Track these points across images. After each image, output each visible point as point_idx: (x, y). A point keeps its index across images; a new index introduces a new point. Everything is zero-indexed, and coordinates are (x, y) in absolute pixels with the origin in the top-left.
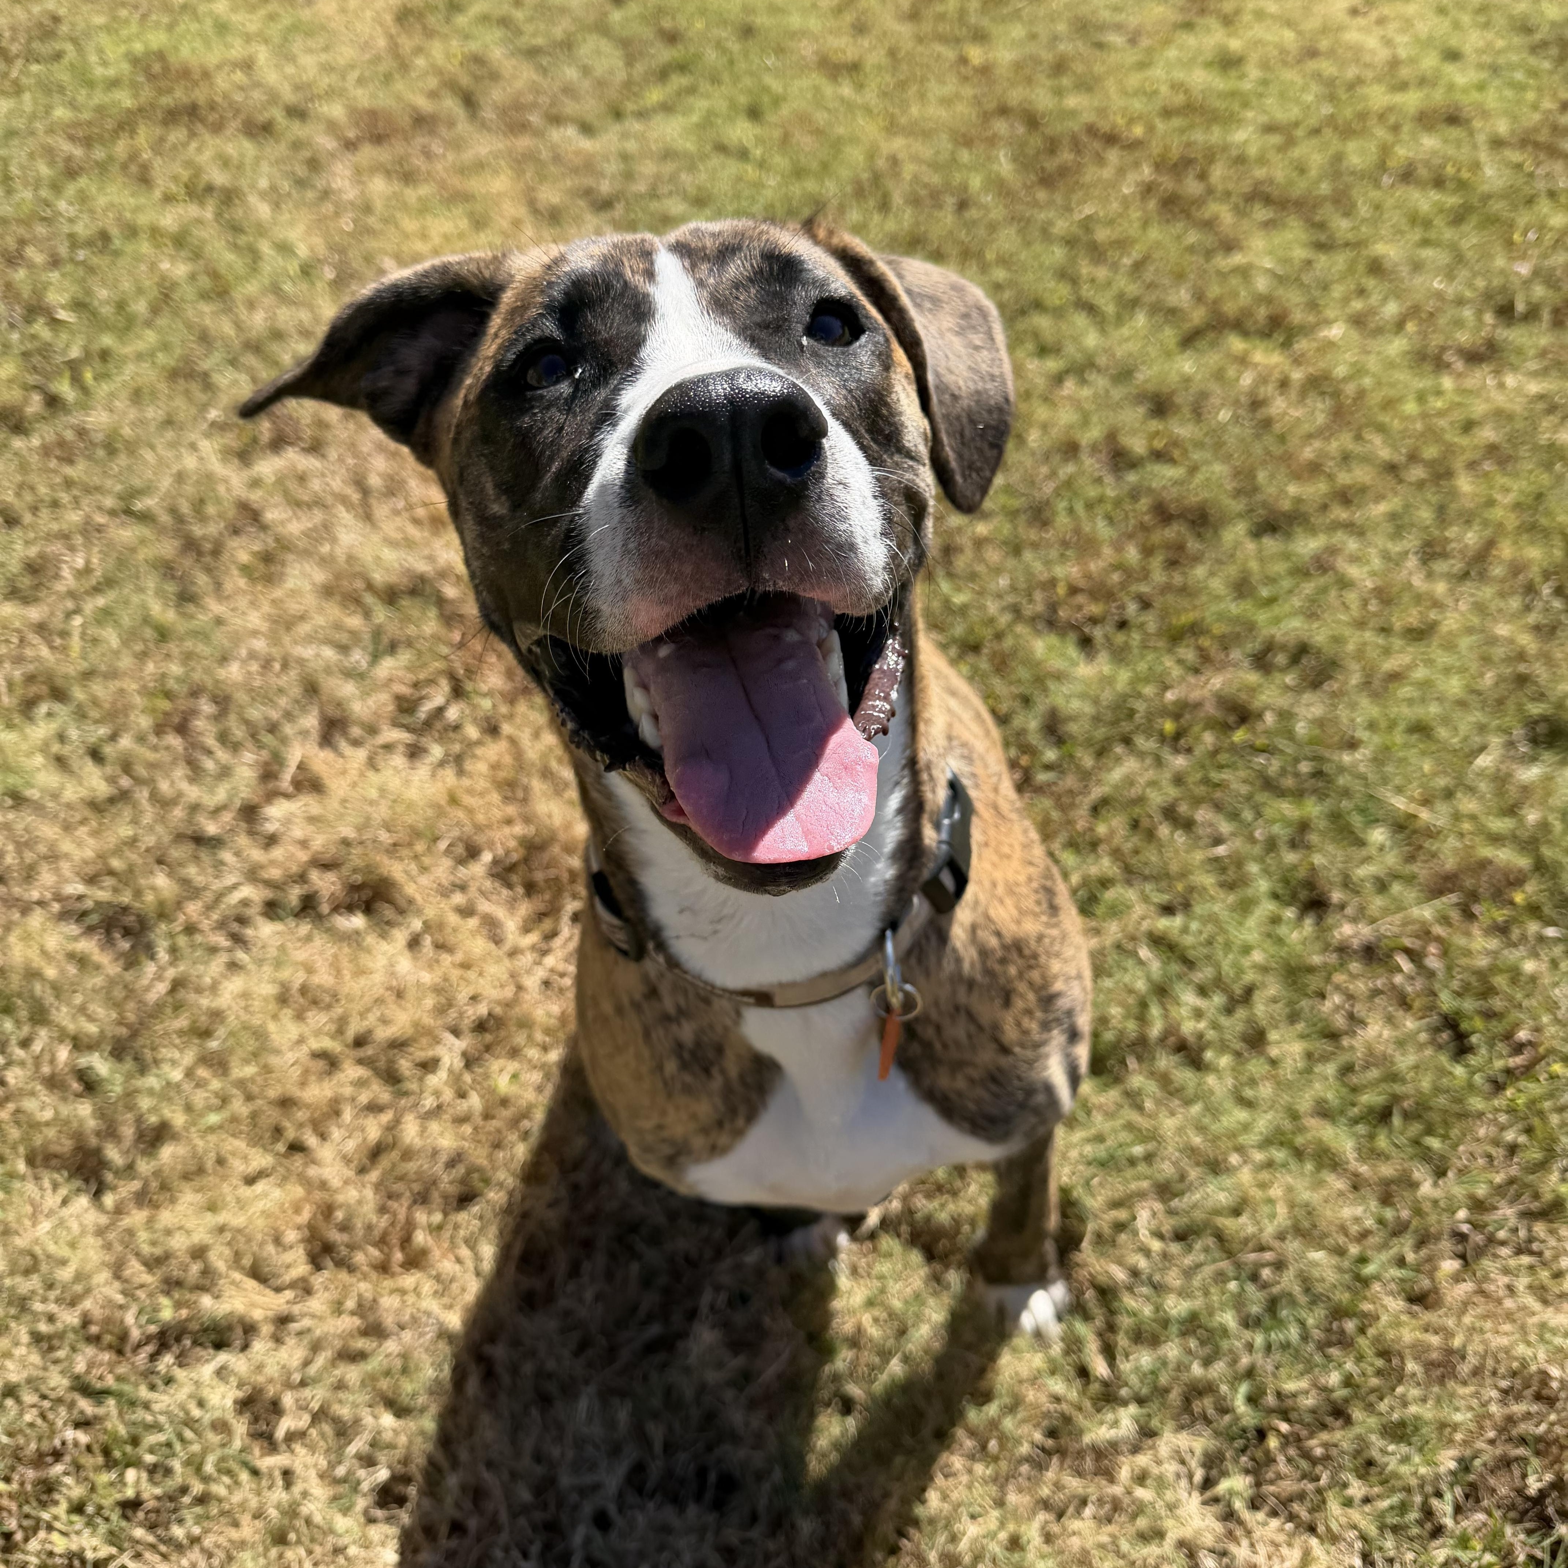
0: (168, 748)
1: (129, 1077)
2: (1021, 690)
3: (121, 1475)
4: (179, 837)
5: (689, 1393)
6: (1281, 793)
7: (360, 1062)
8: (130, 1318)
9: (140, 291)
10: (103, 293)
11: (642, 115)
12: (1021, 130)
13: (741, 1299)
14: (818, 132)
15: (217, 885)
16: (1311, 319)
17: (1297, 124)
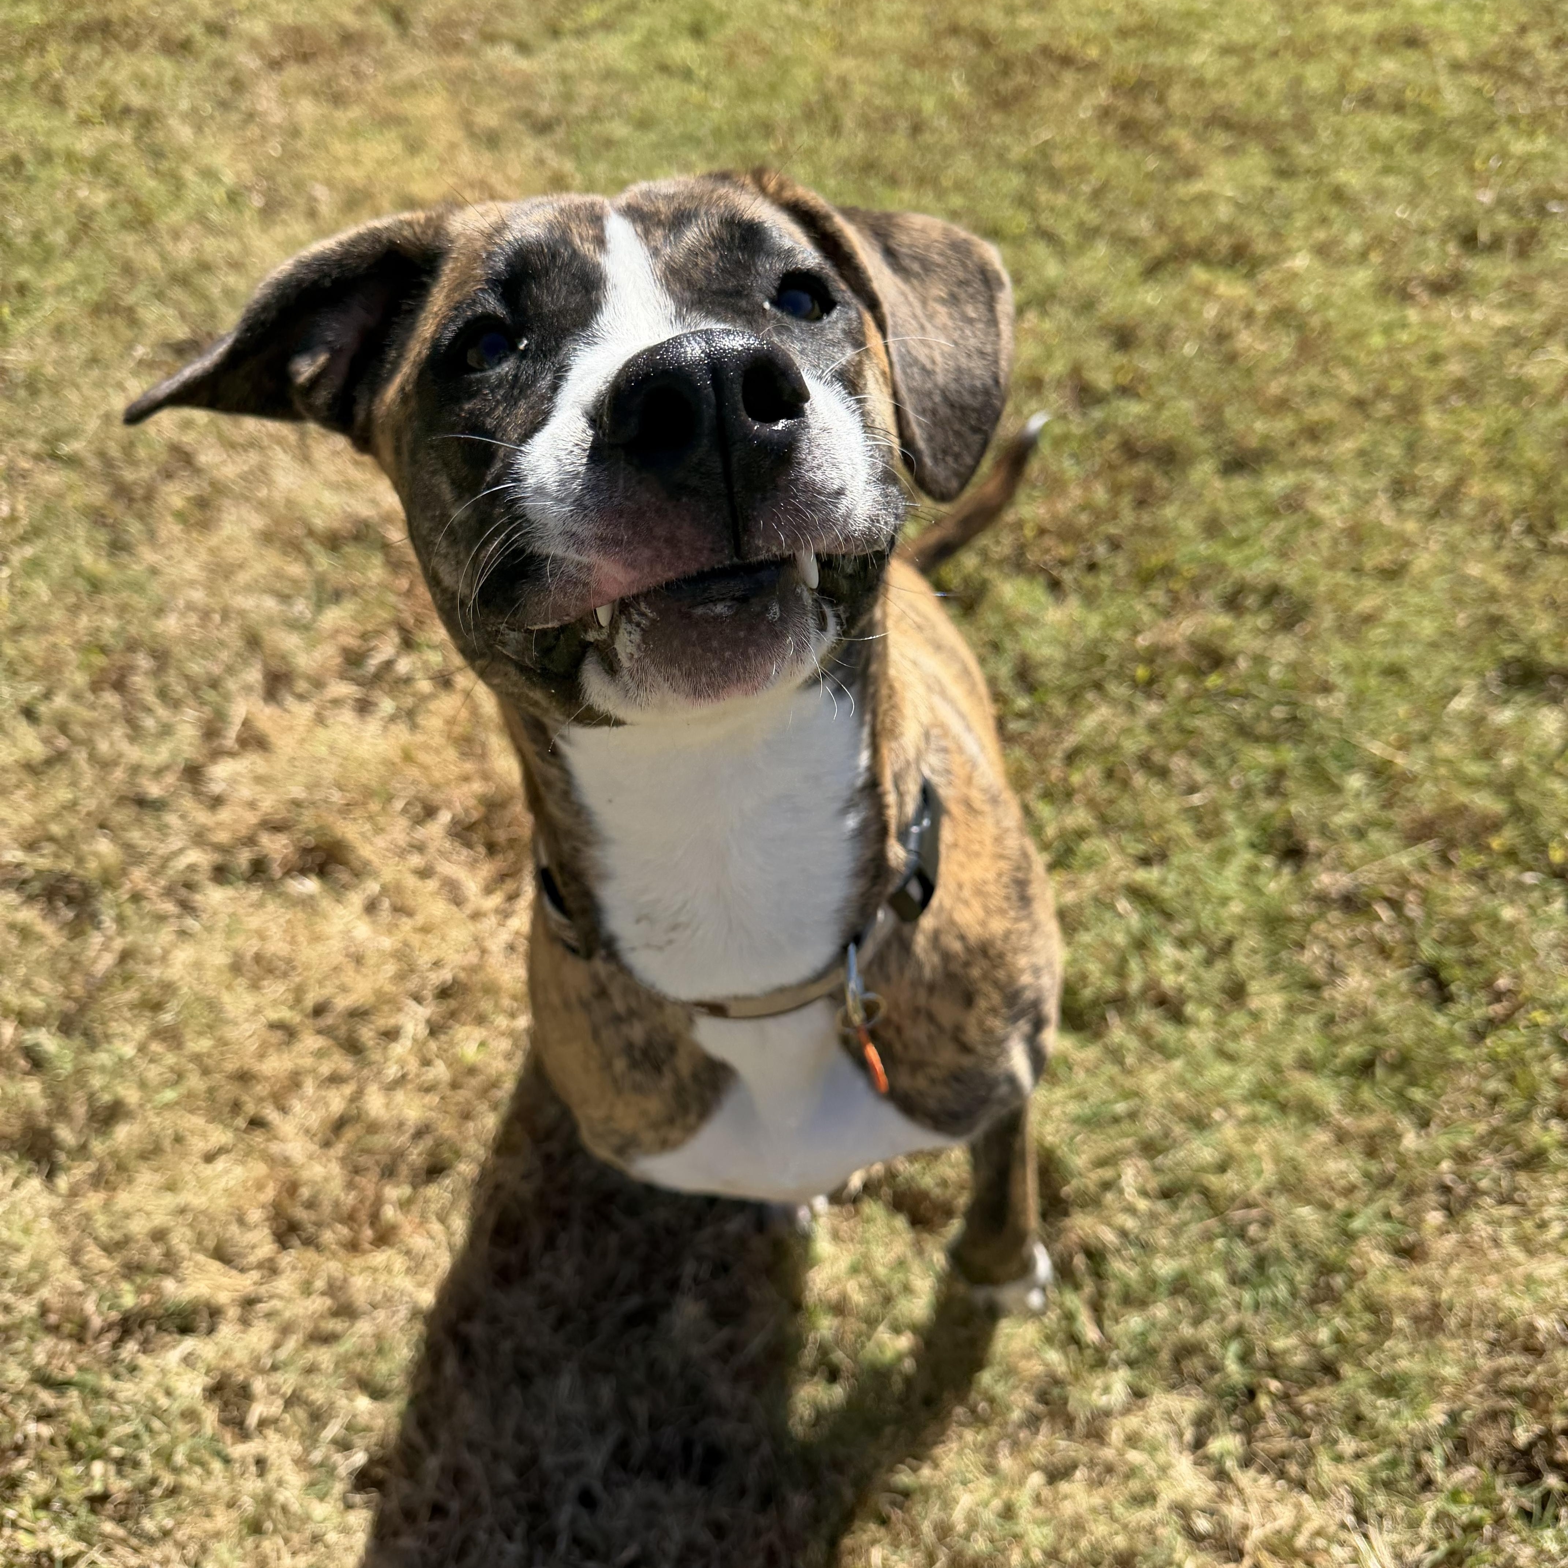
0: (105, 706)
1: (79, 1052)
2: (991, 636)
3: (88, 1468)
4: (122, 800)
5: (673, 1367)
6: (1257, 739)
7: (319, 1032)
8: (90, 1306)
9: (57, 221)
10: (18, 223)
11: (581, 33)
12: (973, 51)
13: (722, 1268)
14: (764, 52)
15: (163, 850)
16: (1272, 248)
17: (1254, 47)
